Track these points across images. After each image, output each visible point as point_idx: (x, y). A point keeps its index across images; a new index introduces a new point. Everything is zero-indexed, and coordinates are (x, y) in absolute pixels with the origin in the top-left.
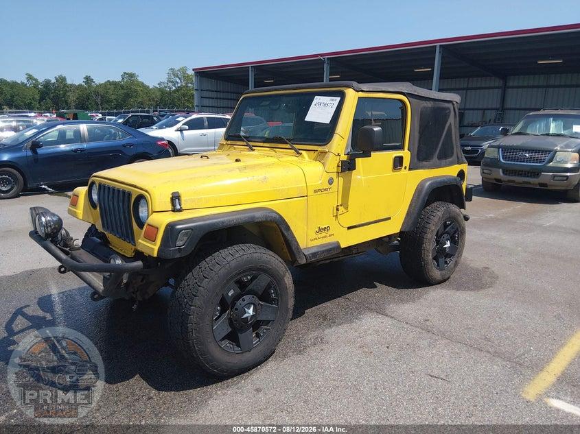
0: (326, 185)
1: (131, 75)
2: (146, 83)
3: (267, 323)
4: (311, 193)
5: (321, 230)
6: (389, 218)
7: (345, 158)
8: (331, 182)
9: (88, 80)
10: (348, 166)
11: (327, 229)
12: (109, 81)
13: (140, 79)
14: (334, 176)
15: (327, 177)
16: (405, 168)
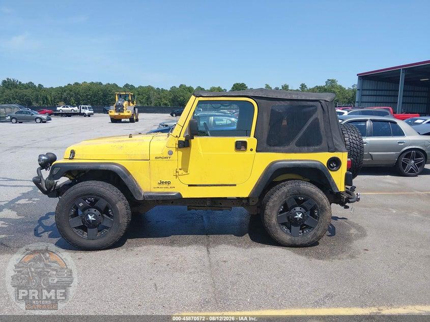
0: (166, 155)
1: (333, 81)
2: (344, 86)
3: (107, 228)
4: (152, 158)
5: (162, 183)
6: (235, 185)
7: (183, 139)
8: (170, 153)
9: (303, 86)
10: (184, 145)
11: (169, 183)
12: (317, 86)
13: (338, 83)
14: (174, 150)
15: (167, 150)
16: (251, 150)
